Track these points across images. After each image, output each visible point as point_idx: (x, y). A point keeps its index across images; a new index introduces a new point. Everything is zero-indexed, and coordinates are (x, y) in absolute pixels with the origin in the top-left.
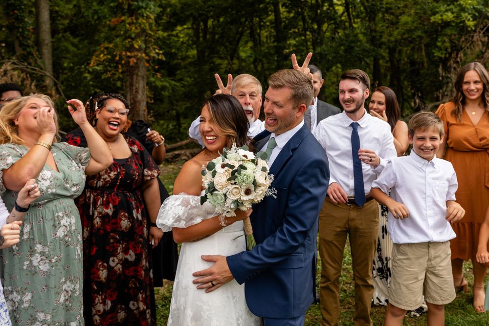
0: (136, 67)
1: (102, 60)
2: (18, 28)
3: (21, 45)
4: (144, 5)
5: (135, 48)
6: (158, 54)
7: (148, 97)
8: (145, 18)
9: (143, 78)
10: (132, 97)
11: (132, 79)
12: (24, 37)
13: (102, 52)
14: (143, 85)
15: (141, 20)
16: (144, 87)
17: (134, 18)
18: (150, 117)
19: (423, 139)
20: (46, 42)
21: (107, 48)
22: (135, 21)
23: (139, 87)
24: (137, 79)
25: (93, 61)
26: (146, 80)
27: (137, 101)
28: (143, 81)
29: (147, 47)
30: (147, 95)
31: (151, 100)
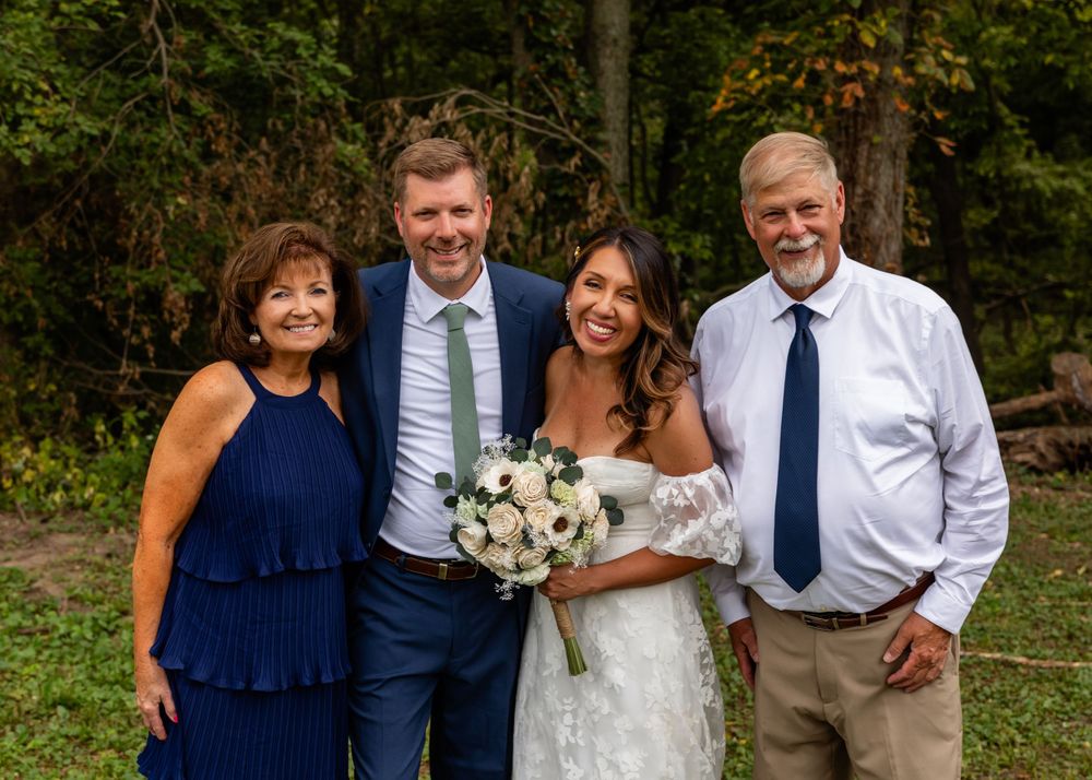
0: (868, 113)
1: (754, 92)
3: (531, 43)
6: (950, 68)
7: (908, 224)
9: (894, 155)
12: (539, 18)
13: (757, 61)
14: (890, 182)
16: (895, 187)
20: (613, 32)
21: (772, 49)
23: (875, 187)
25: (724, 92)
26: (903, 164)
27: (867, 239)
28: (894, 163)
29: (911, 44)
30: (906, 213)
31: (922, 238)
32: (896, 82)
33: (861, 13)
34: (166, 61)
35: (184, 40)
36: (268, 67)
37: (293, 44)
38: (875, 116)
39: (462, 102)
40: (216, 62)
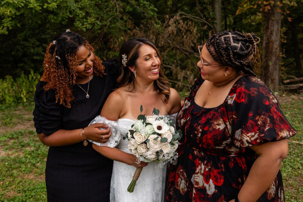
1: (245, 10)
6: (291, 1)
7: (281, 37)
9: (278, 22)
10: (267, 38)
11: (268, 23)
13: (246, 3)
14: (277, 28)
16: (278, 29)
18: (283, 54)
23: (273, 29)
24: (272, 23)
25: (238, 10)
27: (271, 41)
28: (278, 24)
30: (281, 35)
31: (284, 41)
32: (278, 6)
34: (118, 9)
35: (122, 5)
36: (139, 9)
37: (145, 4)
38: (273, 14)
39: (181, 15)
40: (128, 9)
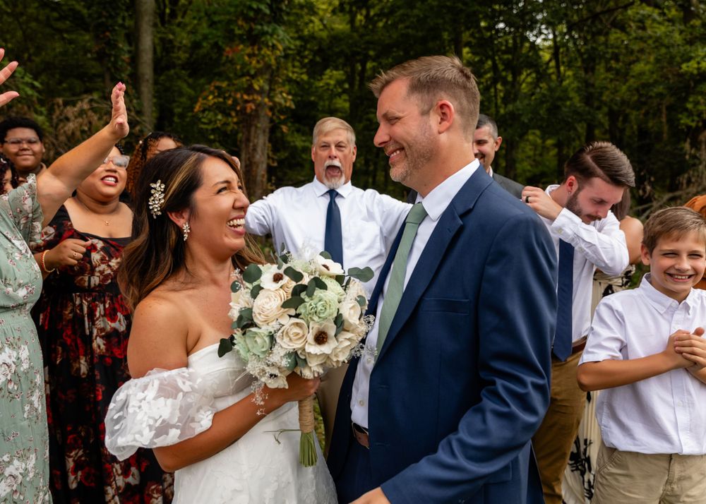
0: (255, 115)
1: (210, 104)
2: (109, 56)
4: (270, 30)
5: (255, 90)
6: (286, 100)
7: (269, 157)
8: (270, 48)
9: (264, 132)
10: (248, 156)
11: (249, 132)
12: (117, 69)
13: (212, 93)
14: (263, 141)
15: (265, 51)
16: (265, 144)
17: (256, 48)
18: (271, 186)
19: (675, 254)
20: (147, 77)
21: (218, 88)
22: (256, 52)
23: (257, 143)
24: (256, 132)
25: (199, 104)
26: (267, 135)
27: (254, 163)
28: (264, 134)
29: (271, 90)
30: (268, 155)
31: (273, 163)
32: (265, 104)
33: (253, 77)
38: (258, 116)
